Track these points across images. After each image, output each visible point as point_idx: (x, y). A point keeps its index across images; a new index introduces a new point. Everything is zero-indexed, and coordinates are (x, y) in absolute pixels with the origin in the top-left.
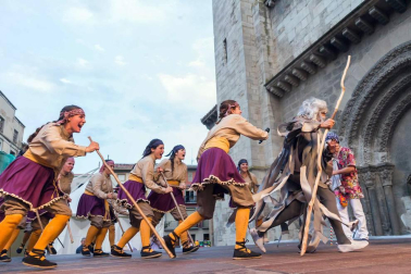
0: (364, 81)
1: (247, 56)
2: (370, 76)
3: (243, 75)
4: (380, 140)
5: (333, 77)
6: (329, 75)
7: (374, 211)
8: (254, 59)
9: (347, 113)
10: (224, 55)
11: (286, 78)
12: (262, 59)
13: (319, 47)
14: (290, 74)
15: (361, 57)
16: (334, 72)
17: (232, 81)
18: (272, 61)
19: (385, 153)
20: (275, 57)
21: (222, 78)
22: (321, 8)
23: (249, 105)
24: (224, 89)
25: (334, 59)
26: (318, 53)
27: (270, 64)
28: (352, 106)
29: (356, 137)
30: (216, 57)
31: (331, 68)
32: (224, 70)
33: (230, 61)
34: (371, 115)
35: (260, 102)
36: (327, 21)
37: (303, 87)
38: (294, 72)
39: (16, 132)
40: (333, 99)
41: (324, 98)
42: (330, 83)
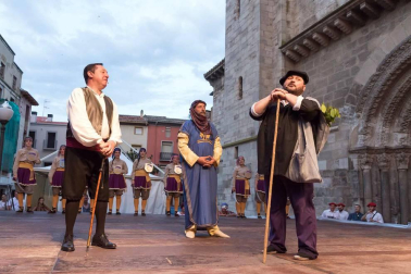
0: (392, 55)
1: (263, 12)
2: (399, 50)
3: (257, 34)
4: (402, 121)
5: (358, 45)
6: (354, 43)
7: (385, 193)
8: (271, 16)
9: (368, 88)
10: (236, 8)
11: (305, 42)
12: (279, 17)
13: (346, 12)
14: (310, 38)
15: (392, 28)
16: (361, 40)
17: (244, 40)
18: (290, 19)
19: (406, 135)
20: (294, 14)
21: (233, 34)
23: (261, 69)
24: (234, 47)
25: (362, 26)
26: (343, 18)
27: (288, 22)
28: (375, 81)
29: (376, 115)
30: (227, 9)
31: (357, 35)
32: (236, 25)
33: (243, 16)
34: (395, 93)
35: (273, 65)
37: (323, 53)
38: (315, 36)
39: (15, 78)
40: (356, 70)
41: (345, 69)
42: (354, 52)
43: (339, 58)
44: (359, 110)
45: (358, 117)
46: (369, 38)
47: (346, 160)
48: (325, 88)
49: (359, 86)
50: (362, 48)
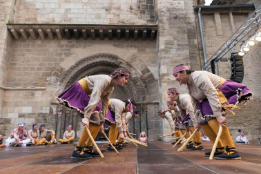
0: (84, 60)
2: (87, 59)
5: (64, 48)
6: (62, 46)
11: (31, 30)
13: (66, 28)
14: (35, 30)
15: (85, 47)
16: (67, 46)
18: (16, 10)
20: (18, 9)
22: (67, 6)
25: (68, 39)
26: (62, 31)
27: (14, 11)
28: (73, 69)
31: (64, 42)
36: (69, 16)
37: (39, 42)
38: (40, 30)
40: (62, 60)
41: (55, 57)
42: (61, 50)
43: (51, 50)
44: (62, 81)
45: (60, 85)
46: (72, 47)
47: (48, 108)
48: (38, 63)
49: (62, 69)
50: (67, 50)
